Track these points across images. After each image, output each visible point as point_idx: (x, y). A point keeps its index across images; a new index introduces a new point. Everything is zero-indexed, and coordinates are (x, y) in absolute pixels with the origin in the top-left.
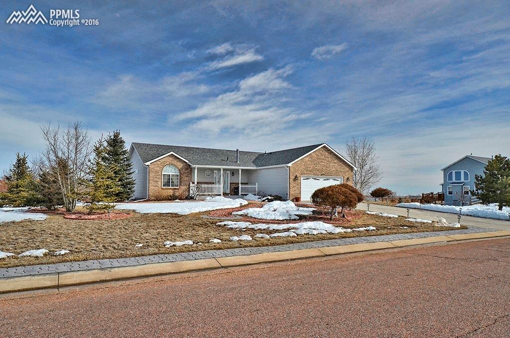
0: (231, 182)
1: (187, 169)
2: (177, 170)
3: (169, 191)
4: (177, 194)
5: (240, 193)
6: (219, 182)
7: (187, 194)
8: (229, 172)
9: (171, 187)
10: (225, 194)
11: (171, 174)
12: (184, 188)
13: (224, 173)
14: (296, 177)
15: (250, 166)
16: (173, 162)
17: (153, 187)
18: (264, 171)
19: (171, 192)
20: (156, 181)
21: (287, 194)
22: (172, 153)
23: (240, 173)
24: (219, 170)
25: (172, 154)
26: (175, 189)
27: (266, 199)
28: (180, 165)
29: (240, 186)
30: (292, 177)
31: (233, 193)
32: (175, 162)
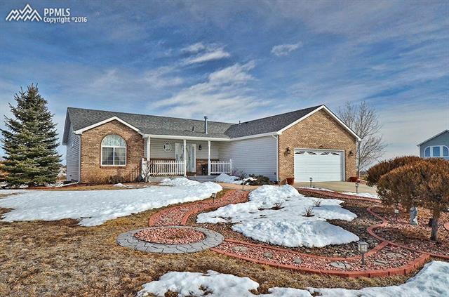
0: (199, 158)
1: (137, 141)
2: (123, 141)
3: (111, 170)
4: (123, 175)
5: (209, 173)
6: (182, 158)
7: (137, 174)
8: (195, 145)
9: (114, 165)
10: (189, 175)
11: (114, 147)
12: (132, 166)
13: (188, 147)
14: (288, 150)
15: (223, 137)
16: (117, 131)
17: (87, 166)
18: (242, 143)
19: (114, 173)
20: (91, 157)
21: (275, 174)
22: (115, 118)
23: (209, 146)
24: (181, 141)
25: (115, 120)
26: (121, 168)
27: (246, 182)
28: (128, 136)
29: (209, 162)
30: (283, 151)
31: (200, 172)
32: (120, 131)
